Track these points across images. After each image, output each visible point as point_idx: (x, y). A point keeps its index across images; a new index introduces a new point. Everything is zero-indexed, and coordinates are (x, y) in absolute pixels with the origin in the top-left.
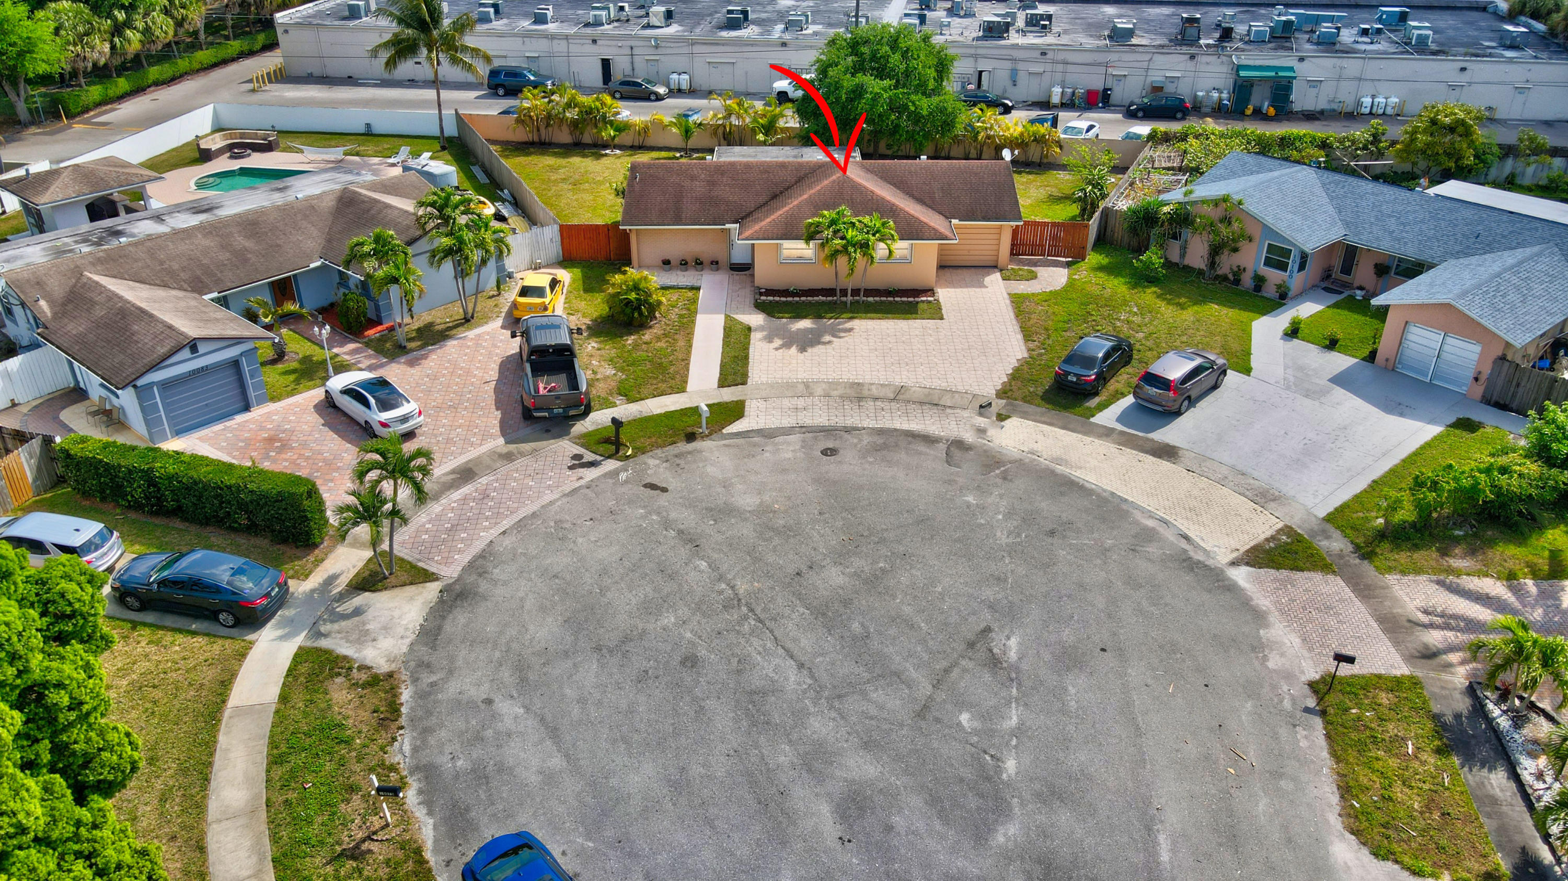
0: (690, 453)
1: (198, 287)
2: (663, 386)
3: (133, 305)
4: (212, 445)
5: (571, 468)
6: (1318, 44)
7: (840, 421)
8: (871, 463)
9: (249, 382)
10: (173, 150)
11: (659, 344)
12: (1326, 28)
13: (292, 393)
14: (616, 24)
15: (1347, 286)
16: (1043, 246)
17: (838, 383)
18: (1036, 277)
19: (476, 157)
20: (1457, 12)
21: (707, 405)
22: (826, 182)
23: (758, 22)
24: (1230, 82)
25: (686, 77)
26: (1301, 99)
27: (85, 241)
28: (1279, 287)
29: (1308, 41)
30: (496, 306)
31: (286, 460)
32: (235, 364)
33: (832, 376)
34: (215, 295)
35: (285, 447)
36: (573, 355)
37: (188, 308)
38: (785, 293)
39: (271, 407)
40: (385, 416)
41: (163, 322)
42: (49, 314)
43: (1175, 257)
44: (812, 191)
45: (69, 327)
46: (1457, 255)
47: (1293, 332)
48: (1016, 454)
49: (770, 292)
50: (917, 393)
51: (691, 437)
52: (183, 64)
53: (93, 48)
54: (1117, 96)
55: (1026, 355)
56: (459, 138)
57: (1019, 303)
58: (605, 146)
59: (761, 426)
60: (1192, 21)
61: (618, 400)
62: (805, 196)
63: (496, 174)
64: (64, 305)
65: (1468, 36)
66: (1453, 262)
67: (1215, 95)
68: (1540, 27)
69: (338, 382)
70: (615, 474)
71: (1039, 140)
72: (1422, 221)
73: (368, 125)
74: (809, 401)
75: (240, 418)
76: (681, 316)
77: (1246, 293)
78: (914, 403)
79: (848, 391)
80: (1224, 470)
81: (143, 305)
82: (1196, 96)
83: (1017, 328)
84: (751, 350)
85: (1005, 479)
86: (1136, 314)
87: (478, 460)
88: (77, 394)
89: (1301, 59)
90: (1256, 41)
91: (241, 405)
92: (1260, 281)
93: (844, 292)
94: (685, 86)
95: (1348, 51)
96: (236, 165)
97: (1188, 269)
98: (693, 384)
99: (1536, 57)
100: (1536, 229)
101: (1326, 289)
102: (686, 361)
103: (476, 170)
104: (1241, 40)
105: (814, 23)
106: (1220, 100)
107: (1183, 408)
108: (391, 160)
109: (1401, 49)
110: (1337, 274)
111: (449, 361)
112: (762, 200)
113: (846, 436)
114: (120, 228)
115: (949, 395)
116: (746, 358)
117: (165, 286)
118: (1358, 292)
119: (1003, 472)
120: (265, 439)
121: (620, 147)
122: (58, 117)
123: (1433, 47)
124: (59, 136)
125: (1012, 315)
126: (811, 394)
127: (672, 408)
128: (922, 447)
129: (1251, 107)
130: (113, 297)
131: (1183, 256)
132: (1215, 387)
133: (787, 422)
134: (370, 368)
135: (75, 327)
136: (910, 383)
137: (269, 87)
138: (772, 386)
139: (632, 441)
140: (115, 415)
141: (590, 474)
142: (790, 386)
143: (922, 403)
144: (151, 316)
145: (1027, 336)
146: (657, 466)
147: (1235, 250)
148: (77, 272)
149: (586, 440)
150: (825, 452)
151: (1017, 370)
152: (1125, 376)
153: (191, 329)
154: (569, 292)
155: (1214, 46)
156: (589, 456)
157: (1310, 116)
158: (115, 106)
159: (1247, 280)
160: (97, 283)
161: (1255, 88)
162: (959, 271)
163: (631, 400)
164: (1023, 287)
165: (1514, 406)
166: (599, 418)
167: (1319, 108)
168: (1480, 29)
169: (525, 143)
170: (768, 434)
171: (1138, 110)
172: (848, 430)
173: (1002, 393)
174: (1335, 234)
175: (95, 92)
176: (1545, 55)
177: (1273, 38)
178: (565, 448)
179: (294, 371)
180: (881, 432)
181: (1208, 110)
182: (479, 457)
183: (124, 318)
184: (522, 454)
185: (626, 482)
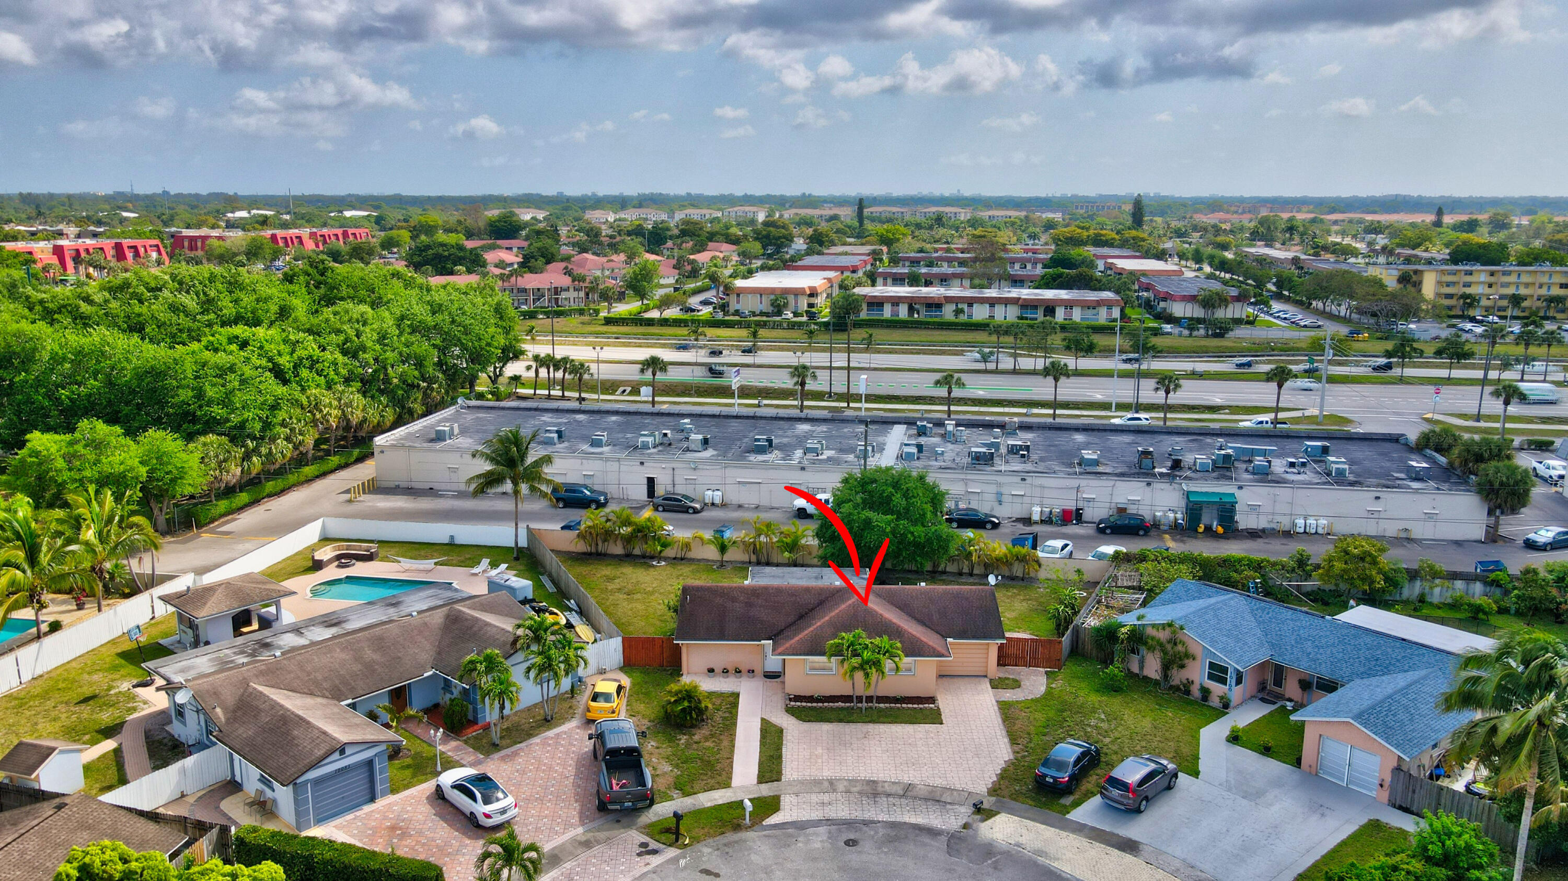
0: (736, 842)
1: (337, 695)
2: (712, 782)
3: (293, 713)
4: (345, 833)
5: (639, 855)
6: (1253, 473)
7: (858, 814)
8: (886, 853)
9: (378, 777)
10: (288, 558)
11: (707, 744)
12: (1259, 461)
13: (407, 787)
14: (660, 448)
15: (1281, 697)
16: (1023, 657)
17: (857, 781)
18: (1019, 686)
19: (544, 567)
20: (1374, 443)
21: (750, 800)
22: (843, 606)
23: (780, 448)
24: (1183, 503)
25: (719, 493)
26: (1244, 521)
27: (242, 652)
28: (1221, 698)
29: (1247, 470)
30: (570, 707)
31: (406, 846)
32: (370, 763)
33: (851, 775)
34: (350, 701)
35: (405, 835)
36: (640, 755)
37: (333, 714)
38: (810, 699)
39: (391, 798)
40: (488, 809)
41: (318, 729)
42: (223, 720)
43: (1135, 669)
44: (833, 614)
45: (240, 731)
46: (1362, 676)
47: (1234, 738)
48: (1005, 847)
49: (798, 698)
50: (922, 791)
51: (737, 827)
52: (292, 478)
53: (228, 472)
54: (1088, 514)
55: (1012, 757)
56: (528, 549)
57: (1007, 711)
58: (652, 558)
59: (794, 819)
60: (1146, 453)
61: (675, 793)
62: (827, 618)
63: (563, 586)
64: (234, 711)
65: (1382, 467)
66: (1358, 681)
67: (1171, 515)
68: (1442, 460)
69: (448, 778)
70: (675, 860)
71: (1022, 559)
72: (1333, 645)
73: (452, 537)
74: (833, 796)
75: (367, 808)
76: (724, 719)
77: (1195, 702)
78: (920, 799)
79: (865, 788)
80: (1177, 864)
81: (300, 713)
82: (1155, 516)
83: (1004, 733)
84: (784, 750)
85: (995, 868)
86: (1103, 721)
87: (562, 847)
88: (232, 786)
89: (1240, 488)
90: (1201, 472)
91: (368, 797)
92: (1206, 692)
93: (860, 699)
94: (717, 501)
95: (1279, 481)
96: (343, 573)
97: (1146, 678)
98: (736, 781)
99: (1438, 489)
100: (1423, 655)
101: (1263, 700)
102: (731, 759)
103: (545, 579)
104: (1190, 468)
105: (828, 448)
106: (1176, 519)
107: (1142, 808)
108: (475, 570)
109: (1323, 479)
110: (1270, 686)
111: (534, 758)
112: (791, 619)
113: (865, 828)
114: (268, 640)
115: (949, 793)
116: (780, 757)
117: (312, 694)
118: (1288, 703)
119: (996, 862)
120: (388, 827)
121: (665, 559)
122: (189, 526)
123: (1351, 478)
124: (190, 545)
125: (1000, 720)
126: (834, 791)
127: (720, 802)
128: (927, 839)
129: (1202, 526)
130: (275, 705)
131: (1142, 668)
132: (1169, 788)
133: (816, 815)
134: (472, 765)
135: (245, 731)
136: (916, 782)
137: (363, 497)
138: (801, 782)
139: (689, 831)
140: (268, 806)
141: (655, 860)
142: (817, 782)
143: (926, 800)
144: (308, 723)
145: (1013, 739)
146: (710, 854)
147: (1182, 666)
148: (245, 683)
149: (651, 830)
150: (847, 843)
151: (1004, 770)
152: (1095, 777)
153: (340, 735)
154: (630, 696)
155: (1167, 474)
156: (653, 845)
157: (1254, 534)
158: (235, 516)
159: (1196, 692)
160: (261, 693)
161: (1204, 510)
162: (956, 680)
163: (686, 794)
164: (1008, 695)
165: (1414, 809)
166: (663, 810)
167: (1260, 527)
168: (1392, 460)
169: (584, 554)
170: (800, 826)
171: (1106, 528)
172: (866, 823)
173: (994, 791)
174: (1263, 656)
175: (223, 505)
176: (1445, 486)
177: (1215, 468)
178: (636, 837)
179: (408, 767)
180: (893, 825)
181: (1166, 528)
182: (563, 844)
183: (285, 724)
184: (598, 842)
185: (685, 868)
